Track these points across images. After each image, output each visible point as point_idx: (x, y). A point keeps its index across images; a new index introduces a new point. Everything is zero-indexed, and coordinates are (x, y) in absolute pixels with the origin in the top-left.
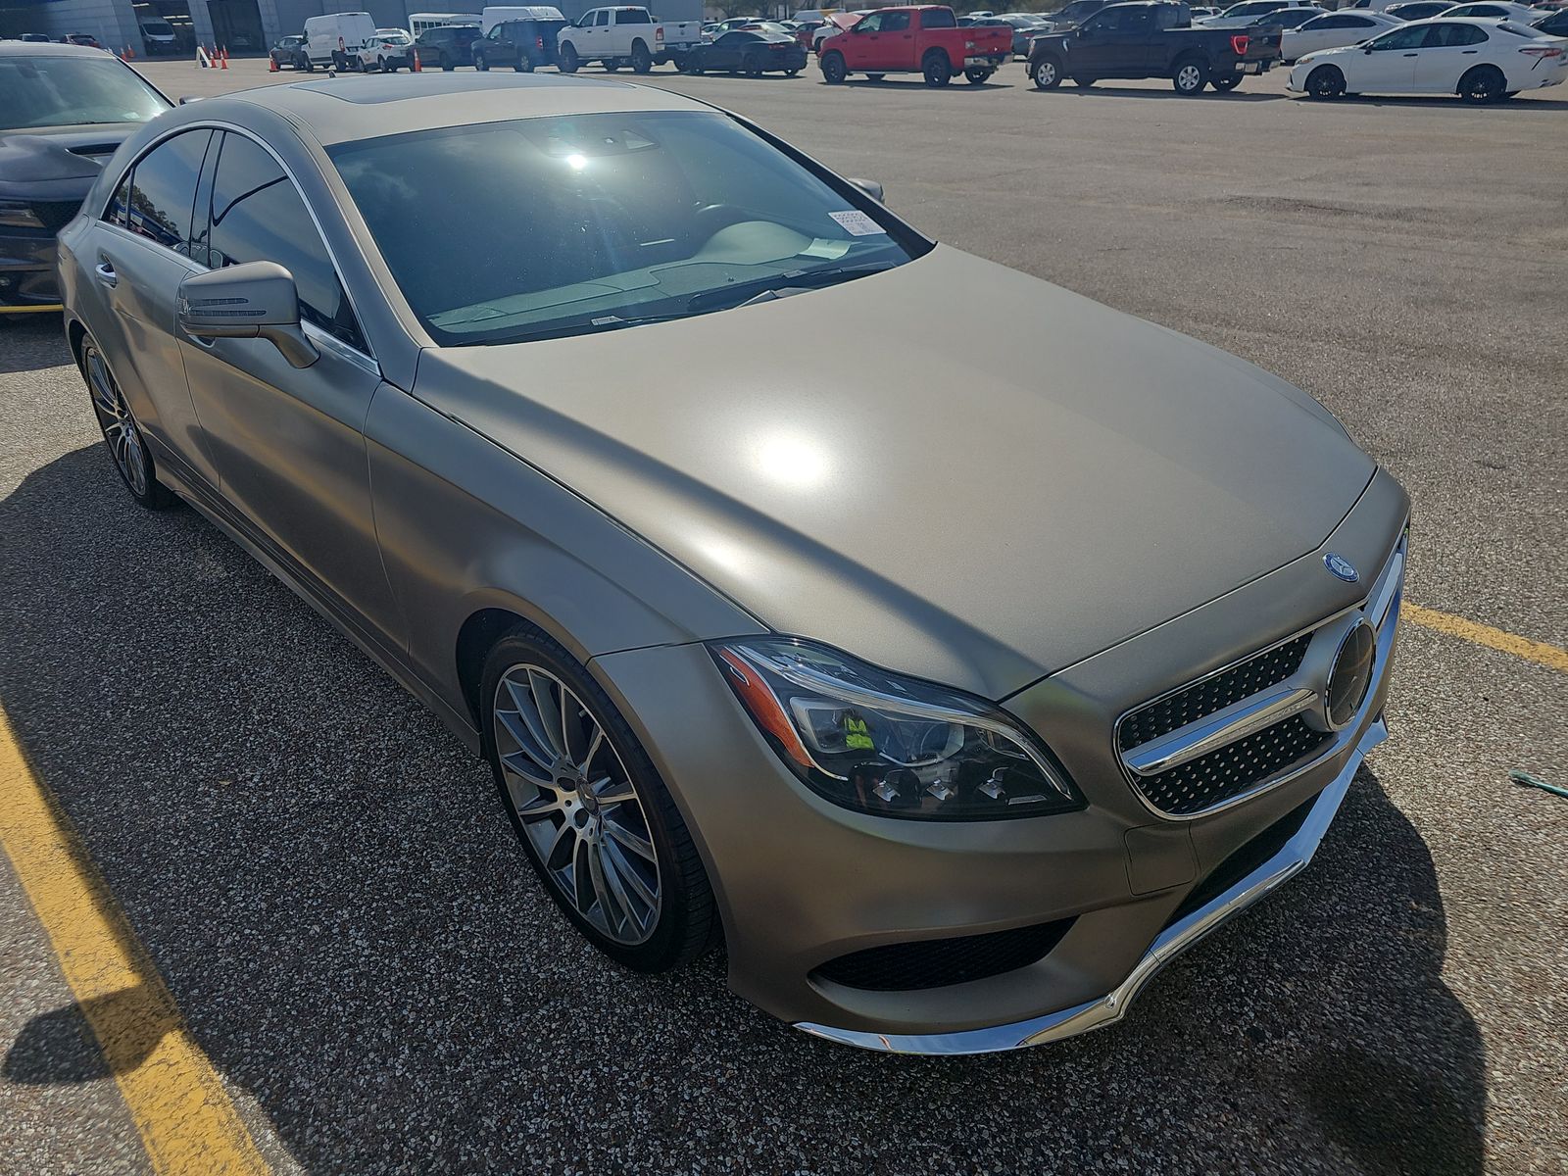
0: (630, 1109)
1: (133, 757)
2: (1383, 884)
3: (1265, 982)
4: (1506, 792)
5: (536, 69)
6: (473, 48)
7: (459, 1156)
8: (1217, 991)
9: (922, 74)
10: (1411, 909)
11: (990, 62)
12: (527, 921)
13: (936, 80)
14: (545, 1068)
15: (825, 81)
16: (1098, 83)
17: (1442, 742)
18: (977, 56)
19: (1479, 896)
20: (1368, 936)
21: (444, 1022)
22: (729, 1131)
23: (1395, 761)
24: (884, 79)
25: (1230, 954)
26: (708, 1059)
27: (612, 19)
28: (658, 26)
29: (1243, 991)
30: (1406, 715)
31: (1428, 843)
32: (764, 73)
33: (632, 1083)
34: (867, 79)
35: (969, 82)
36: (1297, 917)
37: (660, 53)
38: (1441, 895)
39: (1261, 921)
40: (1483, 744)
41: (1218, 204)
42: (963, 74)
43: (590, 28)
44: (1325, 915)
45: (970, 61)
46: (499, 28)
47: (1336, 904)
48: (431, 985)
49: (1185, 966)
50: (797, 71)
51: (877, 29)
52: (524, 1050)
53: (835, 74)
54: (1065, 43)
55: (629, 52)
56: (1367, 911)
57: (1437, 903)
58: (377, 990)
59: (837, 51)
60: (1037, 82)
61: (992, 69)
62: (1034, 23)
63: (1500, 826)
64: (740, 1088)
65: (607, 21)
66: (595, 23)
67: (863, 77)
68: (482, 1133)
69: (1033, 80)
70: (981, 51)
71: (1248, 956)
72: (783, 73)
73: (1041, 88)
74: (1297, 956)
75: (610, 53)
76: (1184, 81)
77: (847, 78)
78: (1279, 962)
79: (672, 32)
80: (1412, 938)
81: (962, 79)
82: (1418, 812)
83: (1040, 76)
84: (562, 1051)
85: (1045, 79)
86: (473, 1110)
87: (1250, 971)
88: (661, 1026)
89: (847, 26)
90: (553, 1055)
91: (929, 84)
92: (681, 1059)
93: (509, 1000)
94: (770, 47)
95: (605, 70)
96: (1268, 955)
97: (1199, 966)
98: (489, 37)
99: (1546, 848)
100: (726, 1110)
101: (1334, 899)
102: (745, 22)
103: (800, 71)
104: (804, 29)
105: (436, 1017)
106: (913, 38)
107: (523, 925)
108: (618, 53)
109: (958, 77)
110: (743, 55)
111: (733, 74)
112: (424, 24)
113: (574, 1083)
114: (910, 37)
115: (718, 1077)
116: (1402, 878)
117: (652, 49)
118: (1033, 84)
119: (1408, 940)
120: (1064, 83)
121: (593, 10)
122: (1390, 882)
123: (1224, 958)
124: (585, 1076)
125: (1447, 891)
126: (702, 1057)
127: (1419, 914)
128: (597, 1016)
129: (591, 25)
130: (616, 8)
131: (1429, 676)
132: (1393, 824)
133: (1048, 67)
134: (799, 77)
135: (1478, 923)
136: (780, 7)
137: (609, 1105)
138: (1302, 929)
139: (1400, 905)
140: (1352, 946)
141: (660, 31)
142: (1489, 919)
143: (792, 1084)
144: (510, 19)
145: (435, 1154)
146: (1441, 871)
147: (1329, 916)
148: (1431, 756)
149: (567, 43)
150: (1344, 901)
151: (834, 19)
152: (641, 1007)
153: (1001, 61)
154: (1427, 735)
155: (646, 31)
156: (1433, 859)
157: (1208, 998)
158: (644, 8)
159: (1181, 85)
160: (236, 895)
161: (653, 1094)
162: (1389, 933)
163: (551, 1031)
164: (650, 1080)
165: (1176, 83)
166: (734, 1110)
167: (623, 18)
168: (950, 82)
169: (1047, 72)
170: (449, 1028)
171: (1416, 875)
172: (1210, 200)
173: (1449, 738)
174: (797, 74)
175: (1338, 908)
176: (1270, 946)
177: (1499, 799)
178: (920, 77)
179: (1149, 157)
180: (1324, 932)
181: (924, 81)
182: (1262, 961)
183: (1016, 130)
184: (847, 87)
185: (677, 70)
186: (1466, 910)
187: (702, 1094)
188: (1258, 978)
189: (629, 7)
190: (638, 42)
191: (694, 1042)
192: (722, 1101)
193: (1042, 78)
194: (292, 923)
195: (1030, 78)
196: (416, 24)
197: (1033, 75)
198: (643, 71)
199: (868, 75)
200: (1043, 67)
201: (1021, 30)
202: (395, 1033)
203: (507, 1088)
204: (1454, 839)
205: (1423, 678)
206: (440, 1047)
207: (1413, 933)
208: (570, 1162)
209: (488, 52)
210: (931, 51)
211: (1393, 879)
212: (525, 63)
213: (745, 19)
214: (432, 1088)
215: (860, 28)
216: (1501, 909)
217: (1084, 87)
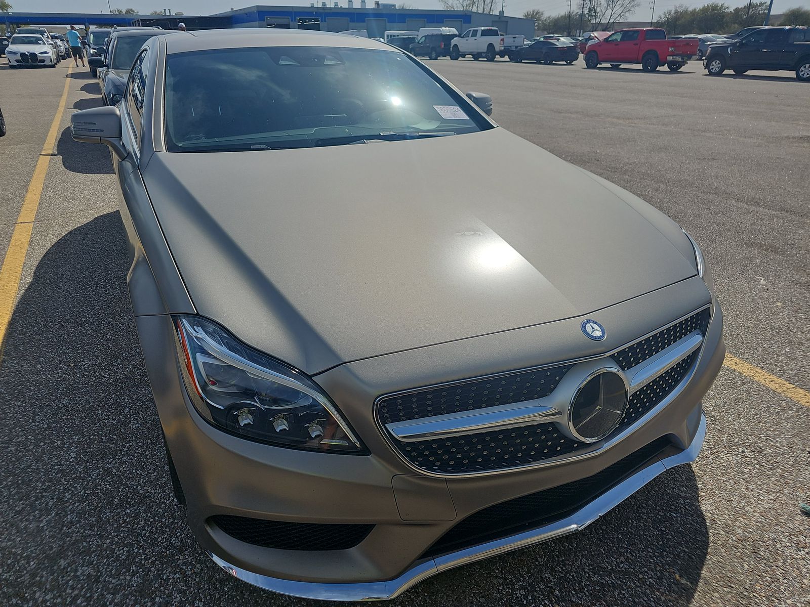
0: (133, 576)
1: (45, 346)
2: (663, 557)
3: (543, 600)
4: (792, 517)
5: (439, 58)
6: (410, 47)
7: (37, 576)
8: (507, 599)
9: (641, 64)
10: (673, 579)
11: (682, 59)
12: (154, 462)
13: (649, 68)
14: (108, 541)
15: (586, 67)
16: (749, 73)
17: (761, 474)
18: (675, 56)
19: (729, 583)
20: (632, 589)
21: (80, 504)
22: (173, 603)
23: (718, 479)
24: (620, 67)
25: (530, 577)
26: (189, 559)
27: (479, 33)
28: (502, 37)
29: (525, 603)
30: (743, 452)
31: (711, 539)
32: (554, 62)
33: (143, 562)
34: (611, 66)
35: (669, 70)
36: (590, 565)
37: (501, 51)
38: (702, 575)
39: (563, 561)
40: (791, 482)
41: (791, 140)
42: (666, 65)
43: (467, 38)
44: (610, 568)
45: (670, 58)
46: (424, 38)
47: (622, 562)
48: (88, 483)
49: (496, 577)
50: (572, 62)
51: (619, 40)
52: (105, 529)
53: (591, 64)
54: (729, 49)
55: (485, 50)
56: (641, 573)
57: (695, 580)
58: (63, 480)
59: (595, 51)
60: (709, 71)
61: (684, 63)
62: (718, 40)
63: (774, 540)
64: (195, 580)
65: (476, 35)
66: (470, 36)
67: (608, 65)
68: (55, 568)
69: (707, 69)
70: (678, 53)
71: (541, 581)
72: (565, 63)
73: (711, 74)
74: (575, 590)
75: (476, 51)
76: (803, 73)
77: (599, 66)
78: (560, 591)
79: (509, 40)
80: (663, 598)
81: (665, 68)
82: (716, 516)
83: (711, 67)
84: (122, 535)
85: (714, 69)
86: (61, 554)
87: (536, 591)
88: (178, 534)
89: (601, 39)
90: (117, 535)
91: (645, 70)
92: (176, 555)
93: (117, 501)
94: (559, 49)
95: (473, 59)
96: (554, 585)
97: (505, 579)
98: (418, 42)
99: (801, 562)
100: (180, 591)
101: (622, 559)
102: (553, 37)
103: (574, 62)
104: (584, 41)
105: (78, 501)
106: (639, 45)
107: (151, 464)
108: (480, 51)
109: (662, 67)
110: (544, 53)
111: (538, 63)
112: (391, 36)
113: (116, 553)
114: (637, 44)
115: (189, 571)
116: (679, 556)
117: (497, 49)
118: (706, 72)
119: (659, 599)
120: (726, 72)
121: (471, 29)
122: (669, 557)
123: (524, 578)
124: (124, 551)
125: (708, 574)
126: (187, 557)
127: (677, 583)
128: (151, 520)
129: (468, 37)
130: (483, 28)
131: (774, 431)
132: (692, 520)
133: (717, 63)
134: (573, 65)
135: (719, 601)
136: (578, 31)
137: (124, 570)
138: (588, 573)
139: (667, 574)
140: (616, 593)
141: (502, 40)
142: (729, 601)
143: (222, 585)
144: (430, 33)
145: (27, 573)
146: (711, 559)
147: (612, 569)
148: (747, 482)
149: (456, 46)
150: (629, 562)
151: (596, 35)
152: (176, 521)
153: (690, 59)
154: (751, 468)
155: (495, 40)
156: (709, 550)
157: (499, 601)
158: (496, 28)
159: (800, 74)
160: (38, 419)
161: (150, 570)
162: (648, 591)
163: (125, 522)
164: (153, 563)
165: (797, 74)
166: (184, 592)
167: (485, 33)
168: (657, 69)
169: (716, 65)
170: (80, 508)
171: (691, 557)
172: (788, 137)
173: (768, 473)
174: (573, 63)
175: (621, 565)
176: (560, 579)
177: (783, 521)
178: (640, 66)
179: (761, 112)
180: (602, 579)
181: (642, 68)
182: (549, 587)
183: (685, 95)
184: (597, 70)
185: (509, 60)
186: (715, 591)
187: (173, 578)
188: (539, 597)
189: (489, 28)
190: (491, 46)
191: (189, 548)
192: (181, 585)
193: (713, 69)
194: (51, 438)
195: (705, 69)
196: (388, 36)
197: (707, 67)
198: (491, 60)
199: (611, 65)
200: (714, 63)
201: (709, 43)
202: (55, 505)
203: (84, 547)
204: (732, 540)
205: (770, 431)
206: (69, 517)
207: (666, 595)
208: (84, 596)
209: (417, 49)
210: (648, 52)
211: (672, 556)
212: (434, 55)
213: (553, 35)
214: (50, 537)
215: (609, 40)
216: (742, 596)
217: (740, 73)
